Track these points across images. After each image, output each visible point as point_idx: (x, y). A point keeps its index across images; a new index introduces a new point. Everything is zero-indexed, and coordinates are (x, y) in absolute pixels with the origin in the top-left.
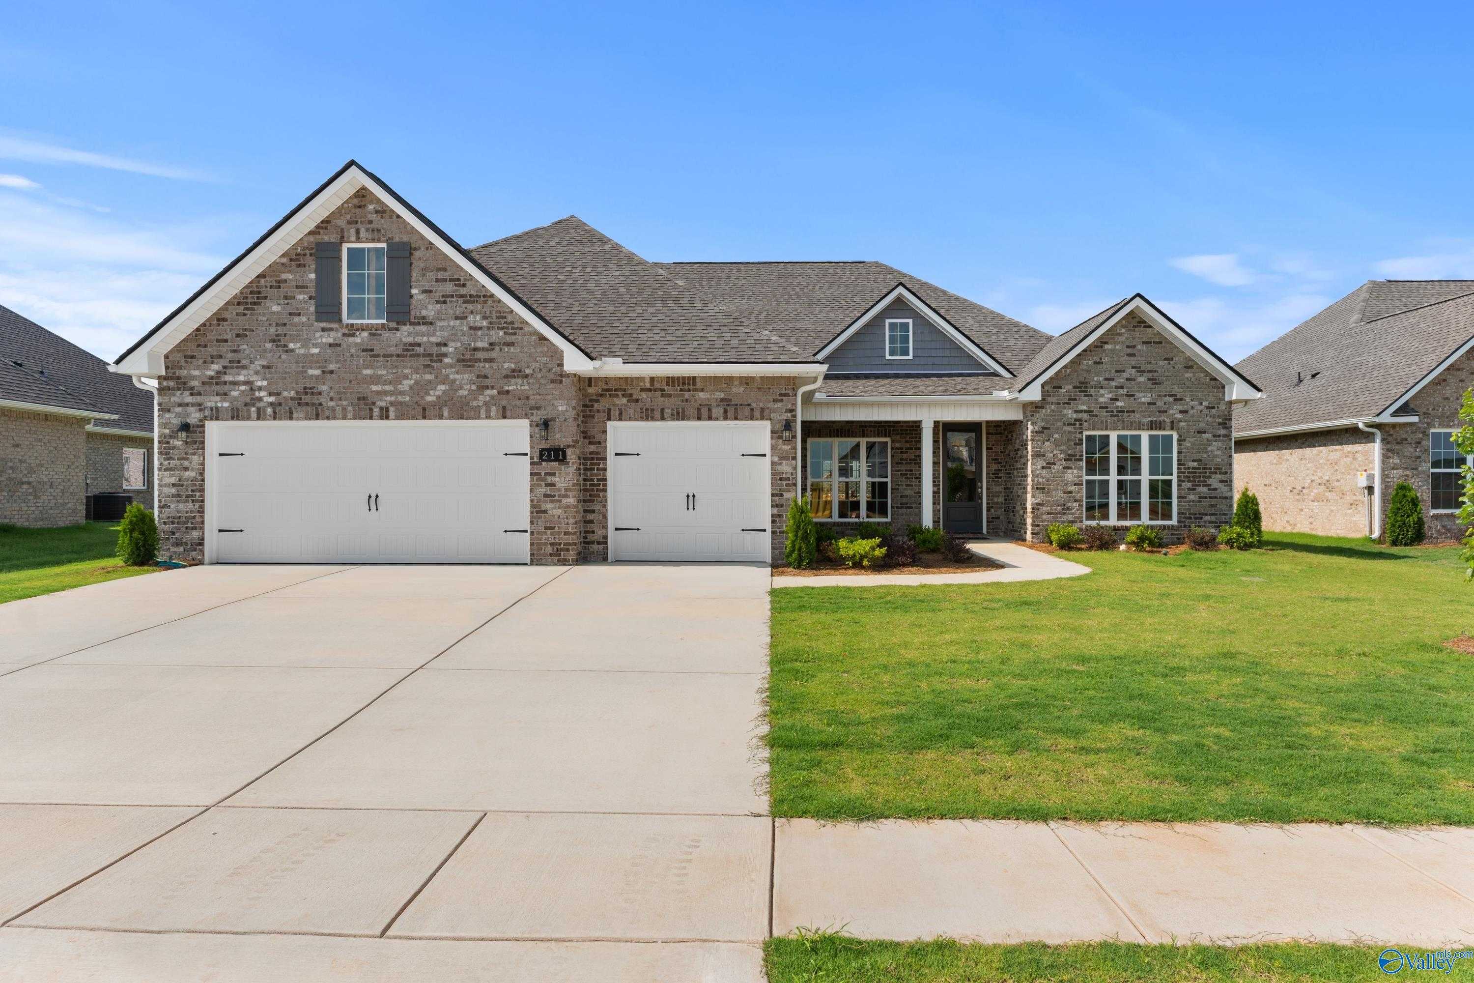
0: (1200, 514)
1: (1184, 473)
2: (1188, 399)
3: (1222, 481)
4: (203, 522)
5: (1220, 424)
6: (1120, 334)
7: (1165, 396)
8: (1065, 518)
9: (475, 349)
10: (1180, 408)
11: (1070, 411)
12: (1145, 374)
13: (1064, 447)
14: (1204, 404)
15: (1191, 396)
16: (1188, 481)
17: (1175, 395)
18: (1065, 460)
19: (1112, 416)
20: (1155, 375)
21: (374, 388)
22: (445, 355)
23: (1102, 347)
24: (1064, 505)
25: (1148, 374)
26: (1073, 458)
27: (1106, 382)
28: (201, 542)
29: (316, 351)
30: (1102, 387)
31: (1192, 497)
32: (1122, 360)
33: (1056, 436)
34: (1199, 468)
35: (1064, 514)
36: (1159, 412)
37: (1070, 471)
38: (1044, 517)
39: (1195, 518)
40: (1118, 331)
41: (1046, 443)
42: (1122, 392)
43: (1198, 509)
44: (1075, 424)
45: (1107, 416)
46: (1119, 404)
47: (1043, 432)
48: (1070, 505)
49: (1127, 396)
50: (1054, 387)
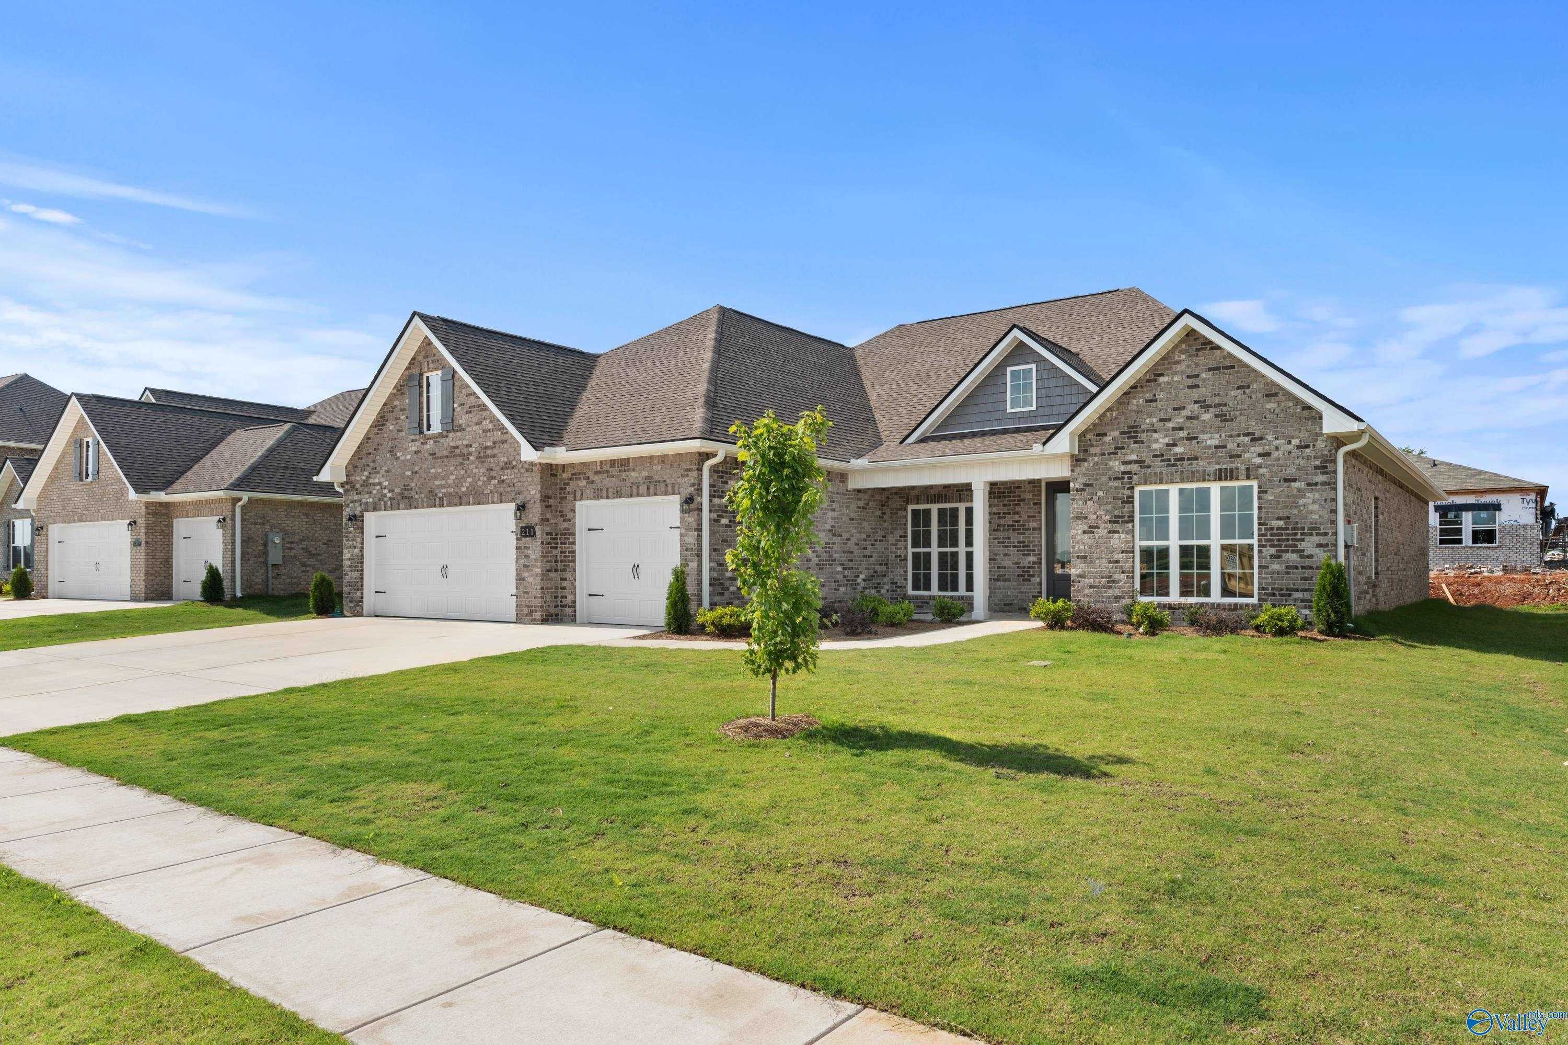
0: (1287, 589)
1: (1265, 535)
2: (1270, 437)
3: (1320, 546)
4: (362, 586)
5: (1316, 468)
6: (1179, 362)
7: (1239, 435)
8: (1111, 592)
9: (486, 448)
10: (1260, 449)
11: (1117, 463)
12: (1211, 410)
13: (1109, 507)
14: (1293, 442)
15: (1274, 433)
16: (1272, 546)
17: (1253, 434)
18: (1111, 522)
19: (1168, 466)
20: (1225, 409)
21: (437, 483)
22: (470, 454)
23: (1155, 380)
24: (1110, 577)
25: (1216, 409)
26: (1120, 520)
27: (1161, 424)
28: (361, 600)
29: (409, 457)
30: (1155, 431)
31: (1276, 567)
32: (1181, 394)
33: (1100, 494)
34: (1287, 529)
35: (1110, 587)
36: (1231, 457)
37: (1116, 536)
38: (1087, 591)
39: (1282, 595)
40: (1176, 358)
41: (1088, 503)
42: (1182, 434)
43: (1285, 582)
44: (1123, 478)
45: (1162, 466)
46: (1179, 450)
47: (1084, 490)
48: (1116, 577)
49: (1188, 439)
50: (1098, 435)
